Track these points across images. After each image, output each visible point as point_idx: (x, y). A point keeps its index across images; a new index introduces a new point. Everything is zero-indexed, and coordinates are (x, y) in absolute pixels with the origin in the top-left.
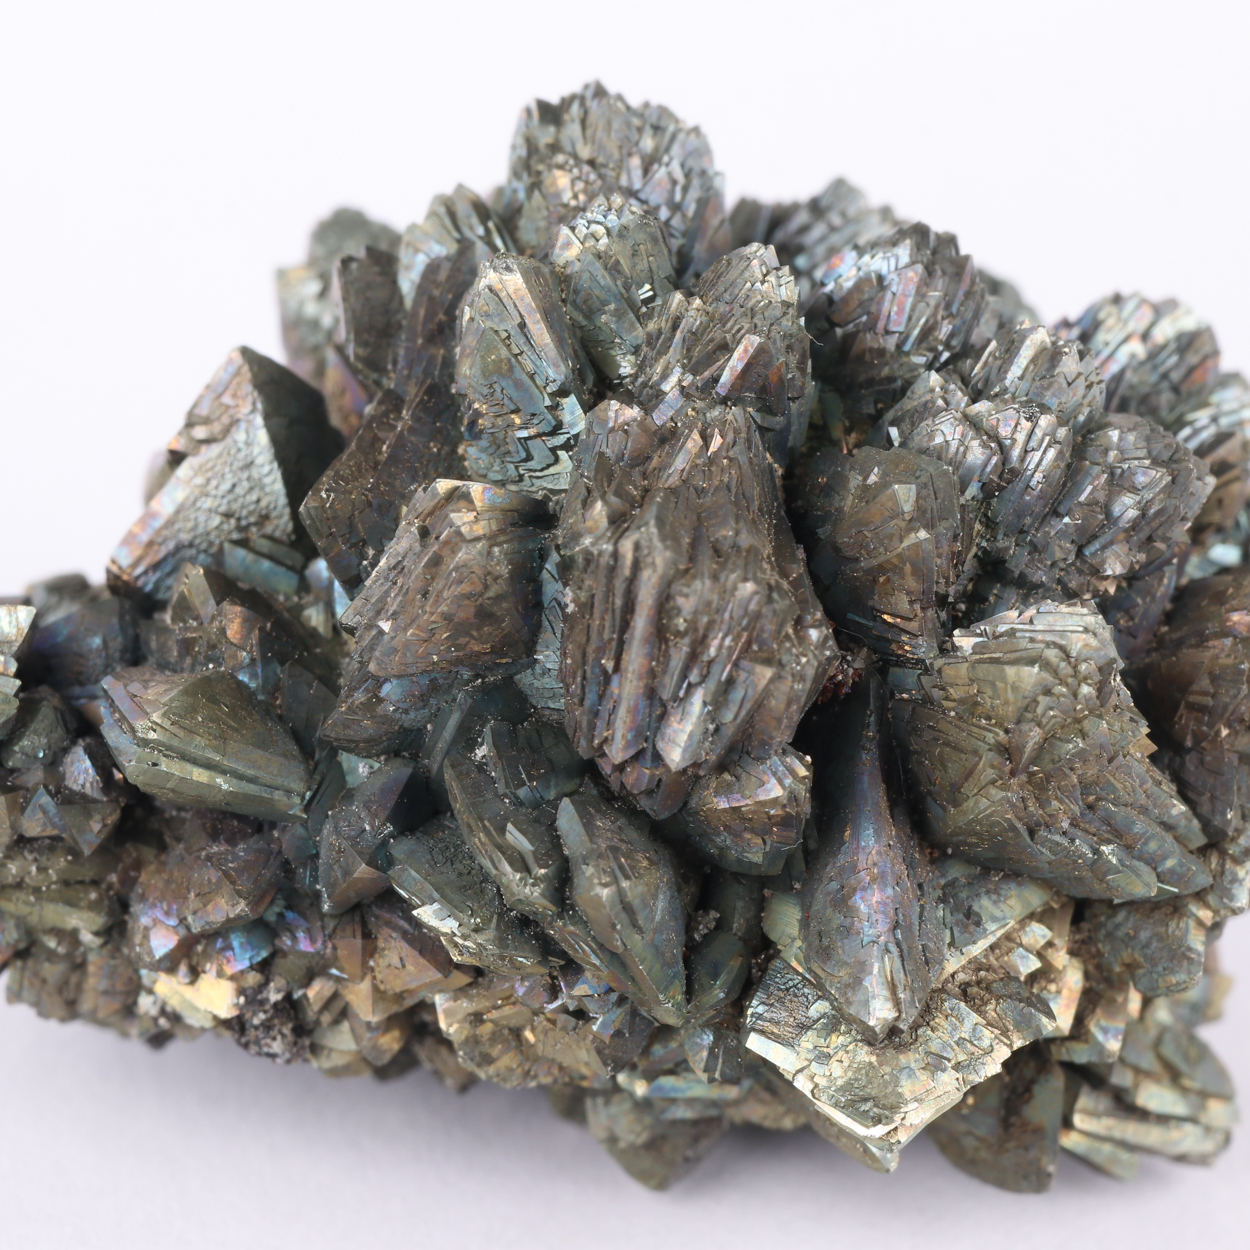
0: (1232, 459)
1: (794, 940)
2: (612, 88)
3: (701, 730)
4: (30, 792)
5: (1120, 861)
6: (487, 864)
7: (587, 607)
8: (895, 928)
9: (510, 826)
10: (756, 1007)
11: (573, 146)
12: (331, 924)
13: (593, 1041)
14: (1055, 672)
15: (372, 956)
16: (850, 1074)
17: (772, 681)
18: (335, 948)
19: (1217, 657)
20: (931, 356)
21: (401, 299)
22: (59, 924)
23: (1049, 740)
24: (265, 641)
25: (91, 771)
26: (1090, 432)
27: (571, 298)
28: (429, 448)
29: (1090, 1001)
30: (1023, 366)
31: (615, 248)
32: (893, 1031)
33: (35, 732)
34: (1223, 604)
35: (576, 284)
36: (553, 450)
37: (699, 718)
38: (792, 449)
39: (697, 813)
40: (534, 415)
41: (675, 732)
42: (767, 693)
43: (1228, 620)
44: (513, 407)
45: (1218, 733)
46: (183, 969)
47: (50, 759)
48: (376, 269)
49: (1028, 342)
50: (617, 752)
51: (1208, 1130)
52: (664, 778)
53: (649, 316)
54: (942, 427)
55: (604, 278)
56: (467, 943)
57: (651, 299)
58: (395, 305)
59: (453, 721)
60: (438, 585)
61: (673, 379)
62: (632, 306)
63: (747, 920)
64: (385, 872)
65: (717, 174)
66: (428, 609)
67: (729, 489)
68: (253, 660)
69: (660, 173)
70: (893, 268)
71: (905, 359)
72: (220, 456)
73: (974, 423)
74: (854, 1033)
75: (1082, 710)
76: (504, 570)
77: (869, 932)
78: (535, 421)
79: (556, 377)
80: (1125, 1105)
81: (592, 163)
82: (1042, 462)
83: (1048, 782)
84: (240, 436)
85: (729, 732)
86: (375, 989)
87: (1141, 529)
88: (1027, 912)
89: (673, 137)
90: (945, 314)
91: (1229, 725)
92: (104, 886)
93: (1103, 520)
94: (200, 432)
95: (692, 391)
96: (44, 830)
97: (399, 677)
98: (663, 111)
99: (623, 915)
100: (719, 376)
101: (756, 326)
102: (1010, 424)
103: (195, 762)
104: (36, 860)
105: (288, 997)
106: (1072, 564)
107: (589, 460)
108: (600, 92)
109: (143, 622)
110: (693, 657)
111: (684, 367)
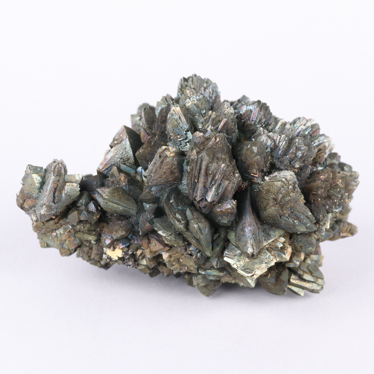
0: (322, 148)
1: (233, 239)
2: (198, 75)
3: (214, 194)
4: (82, 211)
5: (298, 224)
6: (172, 221)
7: (192, 170)
8: (253, 235)
9: (177, 214)
10: (226, 252)
11: (190, 86)
12: (141, 238)
13: (194, 260)
14: (284, 183)
15: (150, 244)
16: (244, 264)
17: (228, 184)
18: (142, 242)
19: (317, 184)
20: (261, 125)
21: (156, 116)
22: (87, 239)
23: (283, 197)
24: (129, 181)
25: (94, 207)
26: (292, 140)
27: (189, 112)
28: (161, 143)
29: (293, 255)
30: (279, 126)
31: (198, 103)
32: (253, 255)
33: (83, 199)
34: (319, 174)
35: (190, 110)
36: (186, 143)
37: (214, 191)
38: (233, 143)
39: (214, 212)
40: (182, 135)
41: (209, 194)
42: (227, 186)
43: (320, 177)
44: (178, 134)
45: (318, 200)
46: (112, 248)
47: (86, 204)
48: (151, 110)
49: (280, 122)
50: (198, 199)
51: (318, 285)
52: (207, 204)
53: (205, 116)
54: (263, 137)
55: (196, 108)
56: (168, 238)
57: (205, 113)
58: (155, 117)
59: (166, 195)
60: (163, 166)
61: (209, 128)
62: (201, 114)
63: (224, 236)
64: (152, 225)
65: (219, 92)
66: (161, 171)
67: (220, 148)
68: (126, 185)
69: (207, 91)
70: (253, 108)
71: (256, 126)
72: (120, 147)
73: (269, 137)
74: (245, 256)
75: (290, 191)
76: (176, 163)
77: (248, 235)
78: (182, 137)
79: (187, 127)
80: (301, 278)
81: (194, 89)
82: (283, 144)
83: (284, 206)
84: (124, 143)
85: (220, 194)
86: (150, 250)
87: (302, 159)
88: (280, 235)
89: (210, 84)
90: (264, 117)
91: (320, 199)
92: (96, 231)
93: (294, 156)
94: (116, 142)
95: (213, 130)
96: (84, 219)
97: (155, 186)
98: (208, 80)
99: (199, 231)
100: (219, 127)
101: (226, 117)
102: (276, 137)
103: (115, 203)
104: (83, 225)
105: (133, 253)
106: (289, 165)
107: (193, 144)
108: (195, 75)
109: (104, 180)
110: (213, 179)
111: (211, 125)
